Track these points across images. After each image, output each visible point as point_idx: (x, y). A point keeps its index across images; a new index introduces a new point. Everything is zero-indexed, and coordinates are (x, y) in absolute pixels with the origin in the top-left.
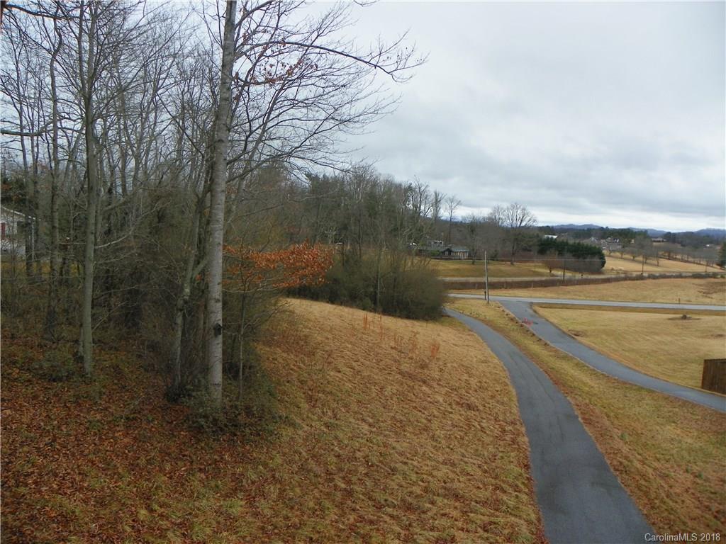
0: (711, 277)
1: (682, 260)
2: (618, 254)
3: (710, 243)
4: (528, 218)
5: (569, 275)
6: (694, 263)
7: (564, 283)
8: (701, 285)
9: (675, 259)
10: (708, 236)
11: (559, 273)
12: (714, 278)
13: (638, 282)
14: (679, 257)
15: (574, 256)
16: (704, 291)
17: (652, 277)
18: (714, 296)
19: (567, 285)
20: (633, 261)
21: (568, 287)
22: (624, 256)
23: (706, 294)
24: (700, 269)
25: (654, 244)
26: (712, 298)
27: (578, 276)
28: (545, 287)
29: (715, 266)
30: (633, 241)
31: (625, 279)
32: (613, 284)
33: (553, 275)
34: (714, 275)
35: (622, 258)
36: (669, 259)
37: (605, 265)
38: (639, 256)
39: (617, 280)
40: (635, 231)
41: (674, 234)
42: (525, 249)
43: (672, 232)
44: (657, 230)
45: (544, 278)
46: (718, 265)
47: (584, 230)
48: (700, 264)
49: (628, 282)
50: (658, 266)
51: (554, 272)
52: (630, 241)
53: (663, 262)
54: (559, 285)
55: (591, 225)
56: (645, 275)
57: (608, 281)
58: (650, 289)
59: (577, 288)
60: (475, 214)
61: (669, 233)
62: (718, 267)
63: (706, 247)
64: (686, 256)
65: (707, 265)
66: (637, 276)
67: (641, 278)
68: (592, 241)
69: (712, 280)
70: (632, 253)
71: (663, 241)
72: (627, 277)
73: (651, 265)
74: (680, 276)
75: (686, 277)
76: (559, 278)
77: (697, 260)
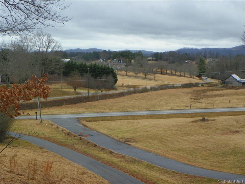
0: (194, 86)
1: (171, 74)
2: (124, 72)
3: (188, 59)
4: (54, 45)
5: (92, 92)
6: (181, 76)
7: (88, 99)
8: (189, 93)
9: (166, 74)
10: (186, 54)
11: (83, 92)
12: (197, 87)
13: (145, 94)
14: (169, 72)
15: (92, 75)
16: (194, 97)
17: (154, 89)
18: (202, 101)
19: (92, 101)
20: (136, 77)
21: (93, 103)
22: (128, 74)
23: (196, 100)
24: (186, 80)
25: (150, 62)
26: (201, 103)
27: (99, 93)
28: (75, 103)
29: (195, 77)
30: (133, 61)
31: (135, 92)
32: (127, 97)
33: (78, 93)
34: (197, 85)
35: (127, 75)
36: (162, 74)
37: (117, 82)
38: (140, 72)
39: (129, 93)
40: (133, 52)
41: (161, 54)
42: (52, 73)
43: (159, 52)
44: (147, 51)
45: (72, 96)
46: (197, 76)
47: (90, 53)
48: (184, 77)
49: (137, 95)
50: (155, 80)
51: (78, 90)
52: (131, 61)
53: (159, 76)
54: (86, 102)
55: (95, 49)
56: (149, 88)
57: (122, 95)
58: (155, 99)
59: (101, 102)
60: (6, 43)
61: (157, 53)
62: (198, 78)
63: (185, 63)
64: (174, 71)
65: (191, 77)
66: (142, 89)
67: (145, 90)
68: (101, 62)
69: (196, 88)
70: (134, 71)
71: (153, 60)
72: (135, 91)
73: (151, 79)
74: (173, 87)
75: (177, 87)
76: (84, 95)
77: (182, 74)
